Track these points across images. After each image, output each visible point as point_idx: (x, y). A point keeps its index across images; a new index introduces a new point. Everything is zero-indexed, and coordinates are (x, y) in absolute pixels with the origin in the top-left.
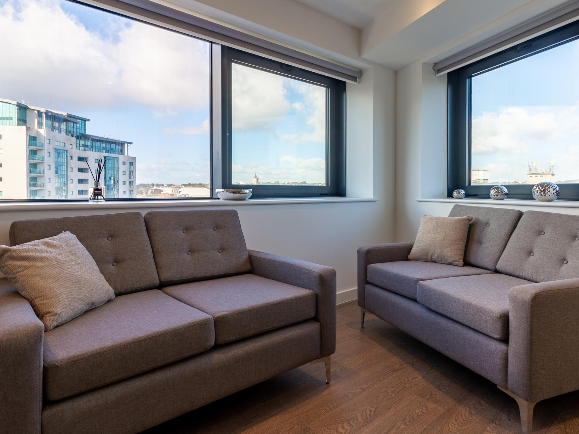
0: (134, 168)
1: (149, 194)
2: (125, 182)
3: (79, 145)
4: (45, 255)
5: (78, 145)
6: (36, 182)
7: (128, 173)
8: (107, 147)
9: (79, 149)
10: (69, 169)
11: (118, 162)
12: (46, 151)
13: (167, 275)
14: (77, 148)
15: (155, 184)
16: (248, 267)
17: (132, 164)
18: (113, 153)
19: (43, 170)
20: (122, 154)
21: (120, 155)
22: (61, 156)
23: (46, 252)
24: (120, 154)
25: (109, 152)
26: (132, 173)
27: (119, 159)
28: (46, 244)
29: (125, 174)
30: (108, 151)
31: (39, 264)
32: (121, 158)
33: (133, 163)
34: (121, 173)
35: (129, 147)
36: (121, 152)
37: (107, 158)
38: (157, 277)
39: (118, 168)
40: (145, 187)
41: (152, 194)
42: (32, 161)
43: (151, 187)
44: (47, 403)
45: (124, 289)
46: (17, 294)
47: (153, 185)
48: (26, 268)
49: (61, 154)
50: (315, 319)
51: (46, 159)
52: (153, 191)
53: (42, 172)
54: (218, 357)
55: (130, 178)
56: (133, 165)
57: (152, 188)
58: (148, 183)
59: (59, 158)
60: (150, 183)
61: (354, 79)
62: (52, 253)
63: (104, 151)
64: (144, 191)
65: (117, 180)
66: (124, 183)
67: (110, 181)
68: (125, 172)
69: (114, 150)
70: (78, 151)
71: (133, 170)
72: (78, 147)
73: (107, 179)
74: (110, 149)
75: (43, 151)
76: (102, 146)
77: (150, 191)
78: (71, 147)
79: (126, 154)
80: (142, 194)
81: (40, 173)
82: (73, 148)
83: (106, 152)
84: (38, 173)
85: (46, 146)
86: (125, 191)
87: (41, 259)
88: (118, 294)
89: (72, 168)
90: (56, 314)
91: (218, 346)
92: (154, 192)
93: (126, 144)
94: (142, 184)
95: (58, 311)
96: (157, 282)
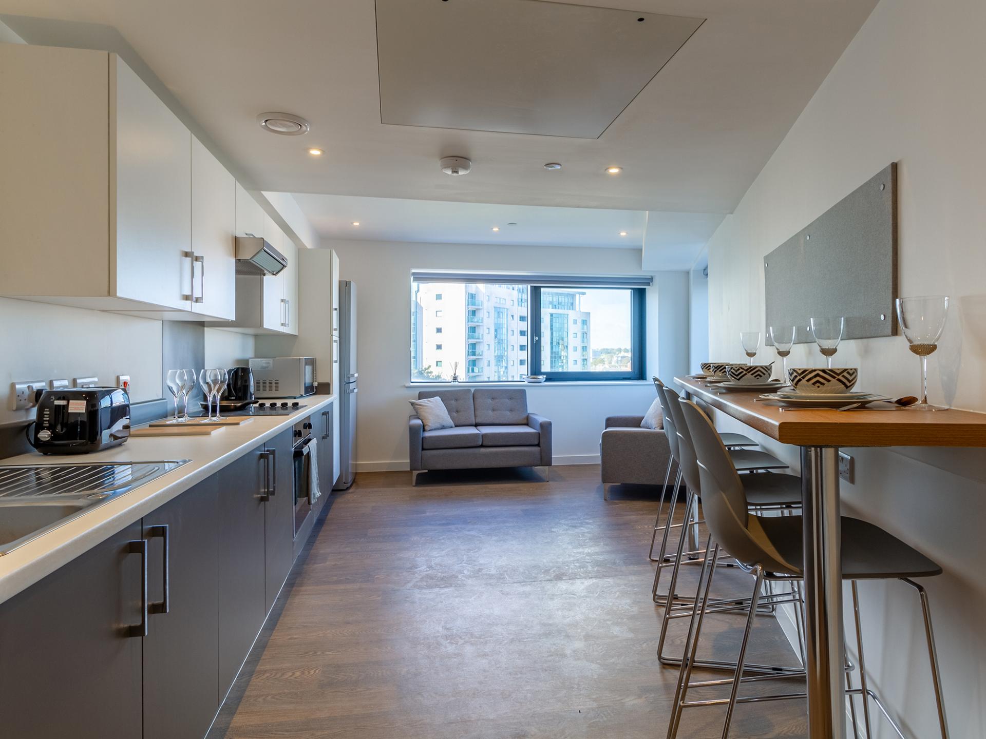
0: (588, 328)
1: (613, 363)
2: (576, 347)
3: (522, 301)
4: (427, 405)
5: (520, 300)
6: (475, 349)
7: (580, 335)
8: (554, 300)
9: (521, 306)
10: (510, 333)
11: (567, 320)
12: (485, 311)
13: (479, 420)
14: (518, 304)
15: (622, 349)
16: (525, 422)
17: (585, 322)
18: (561, 309)
19: (482, 335)
20: (572, 309)
21: (569, 311)
22: (501, 316)
23: (428, 403)
24: (570, 309)
25: (557, 307)
26: (585, 334)
27: (569, 316)
28: (429, 401)
29: (576, 337)
30: (555, 306)
31: (425, 407)
32: (572, 315)
33: (586, 320)
34: (571, 335)
35: (581, 298)
36: (571, 307)
37: (554, 315)
38: (474, 420)
39: (567, 330)
40: (609, 353)
41: (618, 363)
42: (471, 324)
43: (617, 353)
44: (423, 449)
45: (459, 423)
46: (419, 418)
47: (620, 350)
48: (421, 408)
49: (501, 314)
50: (538, 445)
51: (486, 320)
52: (620, 359)
53: (481, 337)
54: (483, 450)
55: (583, 342)
56: (586, 324)
57: (618, 355)
58: (613, 348)
59: (499, 319)
60: (616, 347)
61: (648, 284)
62: (430, 404)
63: (551, 306)
64: (606, 360)
65: (566, 345)
66: (575, 349)
67: (557, 347)
68: (576, 334)
69: (563, 304)
70: (520, 308)
71: (586, 331)
72: (520, 304)
73: (554, 344)
74: (557, 303)
75: (482, 311)
76: (548, 299)
77: (615, 359)
78: (512, 304)
79: (577, 309)
80: (604, 364)
81: (479, 339)
82: (515, 304)
83: (553, 308)
84: (477, 339)
85: (486, 304)
86: (576, 361)
87: (425, 406)
88: (456, 426)
89: (513, 331)
90: (429, 426)
91: (482, 446)
92: (621, 361)
93: (577, 295)
94: (604, 349)
95: (430, 425)
96: (474, 423)
